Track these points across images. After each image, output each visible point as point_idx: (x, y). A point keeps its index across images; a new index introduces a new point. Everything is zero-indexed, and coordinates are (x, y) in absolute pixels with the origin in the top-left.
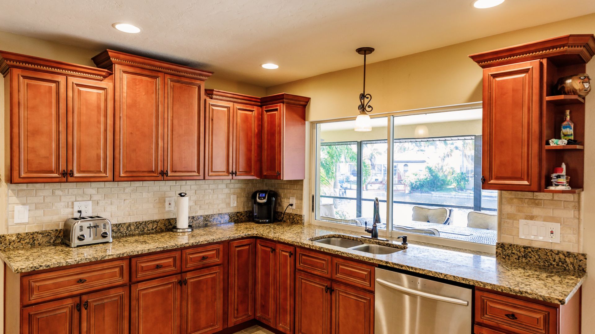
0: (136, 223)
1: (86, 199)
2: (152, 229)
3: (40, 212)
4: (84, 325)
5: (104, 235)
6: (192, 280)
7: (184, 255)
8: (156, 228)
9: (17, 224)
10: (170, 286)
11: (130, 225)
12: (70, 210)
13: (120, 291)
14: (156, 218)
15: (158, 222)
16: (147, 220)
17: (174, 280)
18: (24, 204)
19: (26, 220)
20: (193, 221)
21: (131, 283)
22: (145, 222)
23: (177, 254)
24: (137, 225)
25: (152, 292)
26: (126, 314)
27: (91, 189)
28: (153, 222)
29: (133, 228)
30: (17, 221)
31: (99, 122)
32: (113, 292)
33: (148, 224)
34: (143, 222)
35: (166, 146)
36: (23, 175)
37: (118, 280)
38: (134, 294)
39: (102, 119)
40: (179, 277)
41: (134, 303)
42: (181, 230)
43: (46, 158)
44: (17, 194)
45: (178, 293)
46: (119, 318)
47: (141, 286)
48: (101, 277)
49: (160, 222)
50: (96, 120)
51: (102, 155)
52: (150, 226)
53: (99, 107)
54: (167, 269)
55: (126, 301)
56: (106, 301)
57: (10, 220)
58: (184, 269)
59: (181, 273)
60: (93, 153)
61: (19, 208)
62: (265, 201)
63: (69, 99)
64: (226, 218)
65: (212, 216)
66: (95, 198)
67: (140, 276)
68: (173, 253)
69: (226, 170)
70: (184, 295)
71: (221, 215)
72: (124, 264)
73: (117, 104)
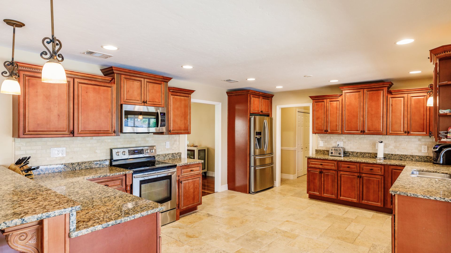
0: (360, 152)
1: (341, 141)
2: (368, 156)
3: (326, 144)
4: (322, 179)
5: (340, 154)
6: (366, 178)
7: (361, 166)
8: (370, 156)
9: (320, 147)
10: (355, 177)
11: (357, 153)
12: (335, 144)
13: (334, 172)
14: (371, 152)
15: (371, 154)
16: (365, 152)
17: (356, 174)
18: (322, 141)
19: (322, 146)
20: (392, 156)
21: (338, 170)
22: (365, 153)
23: (358, 165)
24: (361, 153)
25: (347, 177)
26: (336, 181)
27: (343, 137)
28: (369, 153)
29: (359, 154)
30: (320, 146)
31: (337, 113)
32: (331, 172)
33: (366, 154)
34: (363, 153)
35: (364, 119)
37: (333, 168)
38: (339, 175)
39: (338, 112)
40: (359, 174)
41: (339, 178)
42: (379, 158)
43: (321, 126)
44: (321, 137)
45: (358, 181)
46: (333, 181)
47: (342, 173)
48: (328, 165)
49: (372, 154)
50: (336, 112)
51: (338, 124)
52: (367, 155)
53: (337, 108)
54: (353, 169)
55: (336, 176)
56: (329, 174)
57: (318, 145)
58: (361, 172)
59: (360, 173)
60: (335, 124)
61: (321, 142)
62: (437, 149)
63: (328, 106)
64: (417, 158)
65: (405, 155)
66: (344, 140)
67: (341, 169)
68: (356, 164)
69: (402, 130)
70: (361, 183)
71: (412, 156)
72: (336, 163)
73: (343, 105)
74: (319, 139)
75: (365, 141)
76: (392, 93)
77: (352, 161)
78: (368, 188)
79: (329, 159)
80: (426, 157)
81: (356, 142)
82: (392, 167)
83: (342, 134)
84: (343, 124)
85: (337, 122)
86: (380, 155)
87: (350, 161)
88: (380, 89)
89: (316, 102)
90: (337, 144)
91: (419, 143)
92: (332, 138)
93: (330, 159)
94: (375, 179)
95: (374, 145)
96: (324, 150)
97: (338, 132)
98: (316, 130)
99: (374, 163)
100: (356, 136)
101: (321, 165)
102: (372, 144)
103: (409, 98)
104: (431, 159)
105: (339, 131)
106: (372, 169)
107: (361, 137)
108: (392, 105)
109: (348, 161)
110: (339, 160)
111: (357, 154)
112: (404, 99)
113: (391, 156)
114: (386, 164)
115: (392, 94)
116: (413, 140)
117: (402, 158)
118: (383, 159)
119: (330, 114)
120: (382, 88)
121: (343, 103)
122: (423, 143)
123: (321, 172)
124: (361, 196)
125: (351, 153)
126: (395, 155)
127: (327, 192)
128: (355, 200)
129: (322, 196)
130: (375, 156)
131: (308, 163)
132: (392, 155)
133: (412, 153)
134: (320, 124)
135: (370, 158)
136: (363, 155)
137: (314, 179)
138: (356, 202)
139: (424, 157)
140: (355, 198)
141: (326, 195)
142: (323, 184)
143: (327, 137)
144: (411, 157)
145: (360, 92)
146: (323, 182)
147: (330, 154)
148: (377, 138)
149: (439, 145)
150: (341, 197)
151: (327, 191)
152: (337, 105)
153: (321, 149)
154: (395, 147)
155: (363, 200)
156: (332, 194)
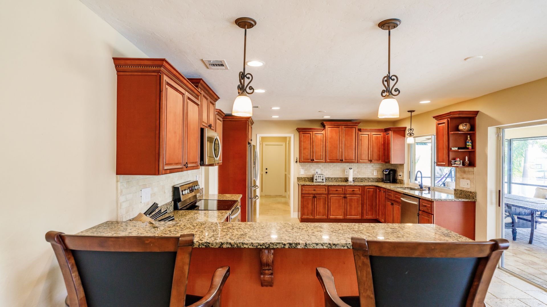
1: (319, 168)
2: (340, 181)
3: (307, 172)
4: (315, 203)
5: (323, 180)
6: (349, 198)
7: (346, 188)
8: (342, 180)
10: (341, 198)
11: (332, 178)
12: (314, 172)
13: (325, 195)
14: (341, 177)
16: (338, 177)
17: (342, 196)
18: (303, 169)
19: (303, 174)
21: (328, 194)
23: (344, 188)
25: (335, 198)
26: (327, 203)
27: (320, 165)
28: (341, 178)
30: (301, 174)
31: (321, 144)
32: (323, 195)
35: (342, 151)
36: (302, 160)
37: (325, 192)
38: (329, 197)
40: (344, 195)
41: (329, 200)
43: (308, 155)
44: (301, 166)
45: (344, 200)
46: (325, 204)
47: (331, 195)
48: (320, 190)
51: (322, 154)
52: (339, 179)
53: (321, 140)
54: (340, 192)
55: (327, 199)
56: (321, 197)
57: (300, 173)
58: (346, 193)
59: (345, 194)
60: (319, 154)
61: (302, 170)
62: (387, 173)
63: (313, 138)
64: (372, 179)
65: (365, 178)
66: (322, 168)
67: (331, 192)
68: (342, 187)
69: (367, 159)
70: (346, 202)
71: (369, 178)
72: (326, 188)
73: (326, 138)
74: (300, 167)
75: (337, 168)
77: (339, 185)
78: (350, 206)
80: (377, 179)
82: (367, 187)
84: (326, 154)
85: (321, 152)
86: (351, 179)
88: (353, 126)
89: (303, 134)
90: (316, 171)
91: (372, 168)
92: (311, 166)
94: (356, 198)
95: (344, 171)
96: (305, 178)
97: (321, 161)
99: (355, 185)
101: (315, 190)
103: (372, 135)
104: (379, 180)
105: (323, 160)
106: (353, 190)
108: (361, 140)
109: (337, 185)
112: (369, 136)
113: (356, 180)
115: (361, 132)
116: (369, 166)
117: (362, 180)
118: (353, 182)
119: (316, 145)
120: (355, 126)
121: (326, 136)
122: (375, 168)
123: (314, 197)
124: (346, 213)
125: (327, 179)
126: (359, 178)
127: (319, 214)
128: (341, 217)
129: (315, 218)
130: (346, 180)
131: (302, 190)
132: (356, 178)
133: (368, 176)
135: (342, 182)
136: (336, 179)
137: (308, 204)
138: (342, 218)
139: (375, 178)
140: (341, 216)
141: (318, 217)
142: (315, 208)
143: (308, 165)
144: (368, 179)
145: (339, 127)
146: (315, 206)
147: (315, 181)
148: (346, 166)
149: (388, 169)
150: (331, 216)
151: (320, 212)
152: (321, 137)
153: (302, 177)
154: (358, 172)
155: (347, 216)
156: (324, 215)
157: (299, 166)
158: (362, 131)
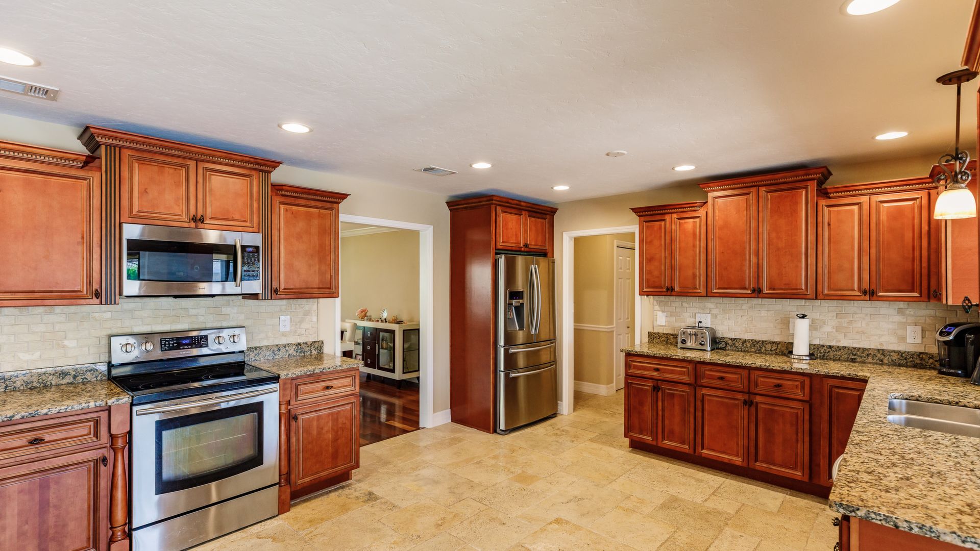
0: (752, 340)
1: (706, 312)
2: (771, 350)
3: (673, 319)
4: (660, 404)
5: (702, 343)
6: (763, 406)
7: (752, 376)
8: (776, 349)
9: (659, 326)
10: (737, 402)
11: (745, 341)
12: (692, 320)
13: (687, 389)
14: (777, 339)
15: (778, 344)
16: (764, 339)
17: (740, 397)
18: (663, 312)
19: (664, 324)
20: (829, 351)
21: (695, 385)
22: (763, 341)
24: (753, 343)
25: (717, 401)
26: (692, 410)
27: (711, 303)
28: (773, 343)
29: (748, 345)
30: (659, 323)
31: (694, 246)
32: (681, 387)
33: (766, 344)
34: (760, 341)
35: (760, 261)
36: (645, 290)
37: (685, 378)
38: (699, 397)
39: (698, 243)
40: (746, 397)
41: (699, 403)
42: (796, 357)
43: (658, 277)
44: (659, 303)
45: (746, 413)
46: (684, 411)
47: (705, 391)
48: (672, 372)
49: (780, 345)
50: (692, 245)
51: (698, 274)
53: (694, 234)
54: (733, 384)
55: (692, 400)
56: (675, 392)
57: (655, 322)
58: (752, 390)
59: (749, 393)
60: (690, 273)
61: (660, 314)
62: (951, 337)
63: (673, 231)
64: (895, 357)
65: (864, 350)
66: (714, 312)
67: (704, 381)
68: (739, 371)
69: (856, 287)
70: (753, 418)
71: (883, 352)
72: (690, 367)
73: (710, 227)
74: (657, 307)
75: (763, 313)
76: (828, 193)
77: (729, 364)
78: (769, 431)
79: (674, 357)
80: (919, 356)
81: (742, 316)
82: (831, 382)
83: (707, 296)
84: (709, 273)
85: (694, 267)
86: (801, 348)
87: (724, 363)
88: (798, 185)
89: (646, 222)
90: (698, 320)
91: (899, 318)
92: (685, 304)
93: (677, 357)
94: (788, 410)
95: (786, 323)
96: (667, 334)
97: (699, 291)
98: (646, 288)
99: (785, 371)
100: (743, 302)
101: (657, 370)
102: (780, 320)
103: (874, 205)
104: (931, 361)
105: (700, 289)
106: (779, 386)
107: (754, 303)
108: (829, 225)
109: (721, 362)
110: (699, 360)
111: (745, 345)
112: (860, 209)
113: (827, 351)
114: (814, 372)
115: (830, 198)
116: (883, 311)
117: (855, 355)
118: (808, 358)
119: (679, 249)
120: (803, 184)
121: (710, 222)
122: (910, 319)
123: (656, 389)
124: (752, 450)
125: (729, 342)
126: (839, 348)
127: (671, 436)
128: (738, 460)
129: (660, 445)
130: (787, 350)
131: (627, 366)
132: (830, 347)
133: (881, 344)
134: (656, 273)
135: (776, 354)
136: (758, 347)
137: (641, 404)
138: (739, 464)
139: (912, 355)
140: (737, 456)
141: (667, 443)
142: (660, 418)
143: (676, 303)
144: (879, 355)
145: (748, 194)
146: (660, 413)
147: (680, 345)
148: (792, 306)
149: (955, 325)
150: (704, 451)
151: (672, 432)
152: (694, 226)
153: (661, 331)
154: (838, 329)
155: (756, 461)
156: (683, 443)
157: (653, 305)
158: (832, 195)
